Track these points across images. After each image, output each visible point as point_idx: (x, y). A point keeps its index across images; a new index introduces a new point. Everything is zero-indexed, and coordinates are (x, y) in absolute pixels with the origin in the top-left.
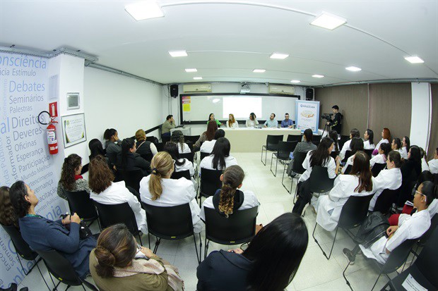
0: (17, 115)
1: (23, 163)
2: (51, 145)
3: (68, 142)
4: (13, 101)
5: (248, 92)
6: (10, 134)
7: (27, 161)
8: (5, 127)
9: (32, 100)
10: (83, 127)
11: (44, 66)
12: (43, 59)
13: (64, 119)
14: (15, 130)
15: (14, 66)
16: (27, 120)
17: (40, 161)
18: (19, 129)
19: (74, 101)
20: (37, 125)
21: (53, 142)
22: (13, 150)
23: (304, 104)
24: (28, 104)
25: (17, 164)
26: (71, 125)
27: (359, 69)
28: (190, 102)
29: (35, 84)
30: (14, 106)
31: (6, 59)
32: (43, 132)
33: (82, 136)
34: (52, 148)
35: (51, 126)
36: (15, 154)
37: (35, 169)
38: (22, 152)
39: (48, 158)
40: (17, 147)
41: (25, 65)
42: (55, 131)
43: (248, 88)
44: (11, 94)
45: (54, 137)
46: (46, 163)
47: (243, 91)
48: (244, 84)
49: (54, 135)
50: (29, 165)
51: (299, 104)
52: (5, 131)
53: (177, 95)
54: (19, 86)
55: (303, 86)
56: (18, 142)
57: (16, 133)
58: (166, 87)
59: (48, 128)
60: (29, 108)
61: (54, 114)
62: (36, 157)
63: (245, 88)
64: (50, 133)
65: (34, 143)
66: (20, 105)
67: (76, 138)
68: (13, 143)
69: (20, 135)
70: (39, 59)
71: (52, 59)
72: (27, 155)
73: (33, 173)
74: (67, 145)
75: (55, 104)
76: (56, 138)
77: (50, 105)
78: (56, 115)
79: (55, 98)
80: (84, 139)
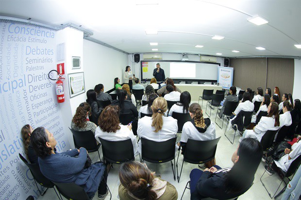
0: (32, 73)
1: (37, 110)
2: (60, 96)
3: (72, 93)
4: (29, 62)
5: (187, 60)
6: (26, 88)
7: (40, 108)
8: (22, 82)
9: (44, 61)
10: (83, 82)
11: (53, 36)
12: (52, 31)
13: (70, 76)
14: (30, 84)
15: (30, 35)
16: (39, 77)
17: (50, 108)
18: (34, 84)
19: (76, 63)
20: (47, 81)
21: (61, 94)
22: (29, 100)
23: (223, 69)
24: (41, 64)
25: (32, 111)
26: (74, 81)
27: (264, 49)
28: (147, 66)
29: (46, 49)
30: (29, 65)
31: (23, 29)
32: (52, 86)
33: (82, 89)
34: (60, 98)
35: (59, 81)
36: (30, 103)
37: (46, 114)
38: (36, 102)
39: (56, 105)
40: (32, 98)
41: (39, 34)
42: (62, 85)
43: (187, 57)
44: (27, 56)
45: (62, 90)
46: (55, 109)
47: (184, 59)
48: (184, 55)
49: (62, 88)
50: (42, 111)
51: (220, 69)
52: (22, 86)
53: (139, 61)
54: (34, 50)
55: (222, 57)
56: (33, 94)
57: (31, 87)
58: (131, 56)
59: (57, 83)
60: (42, 68)
61: (61, 72)
62: (47, 105)
63: (185, 58)
64: (59, 86)
65: (45, 95)
66: (34, 65)
67: (78, 90)
68: (29, 95)
69: (34, 89)
70: (49, 31)
71: (59, 31)
72: (40, 104)
73: (45, 118)
74: (72, 96)
75: (63, 65)
76: (63, 91)
77: (58, 66)
78: (63, 73)
79: (63, 60)
80: (83, 91)
